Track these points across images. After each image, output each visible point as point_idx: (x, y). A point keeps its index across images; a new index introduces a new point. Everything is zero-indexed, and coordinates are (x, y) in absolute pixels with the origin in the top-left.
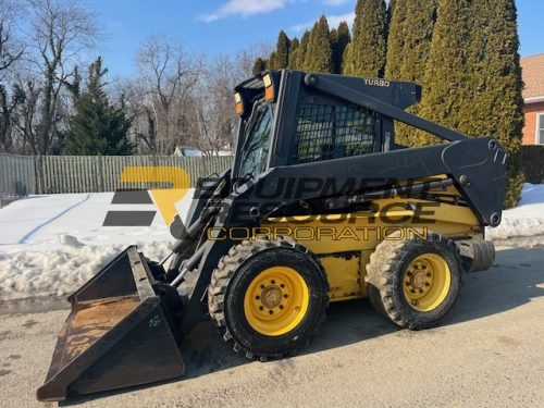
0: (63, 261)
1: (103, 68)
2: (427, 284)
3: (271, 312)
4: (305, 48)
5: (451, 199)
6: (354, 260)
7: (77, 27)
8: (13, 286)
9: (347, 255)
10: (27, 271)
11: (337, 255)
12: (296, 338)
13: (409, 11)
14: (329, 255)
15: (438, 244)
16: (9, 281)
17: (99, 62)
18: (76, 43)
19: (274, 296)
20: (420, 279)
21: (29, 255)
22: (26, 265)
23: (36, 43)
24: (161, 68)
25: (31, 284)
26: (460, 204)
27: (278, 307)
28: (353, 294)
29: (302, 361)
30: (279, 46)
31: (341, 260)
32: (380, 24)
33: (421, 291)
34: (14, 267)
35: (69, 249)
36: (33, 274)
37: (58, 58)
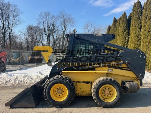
0: (38, 78)
1: (76, 31)
2: (110, 94)
3: (59, 95)
4: (120, 22)
5: (126, 69)
6: (89, 84)
7: (70, 22)
8: (27, 82)
9: (87, 83)
10: (30, 79)
11: (84, 82)
12: (64, 103)
13: (148, 8)
14: (81, 82)
15: (111, 82)
16: (26, 81)
17: (75, 30)
18: (69, 26)
19: (60, 91)
20: (107, 92)
21: (32, 76)
22: (31, 78)
23: (61, 26)
24: (89, 30)
25: (30, 82)
26: (129, 70)
27: (61, 94)
28: (89, 94)
29: (64, 110)
30: (114, 22)
31: (85, 84)
32: (140, 13)
33: (108, 96)
34: (28, 78)
35: (40, 75)
36: (31, 80)
37: (65, 30)
